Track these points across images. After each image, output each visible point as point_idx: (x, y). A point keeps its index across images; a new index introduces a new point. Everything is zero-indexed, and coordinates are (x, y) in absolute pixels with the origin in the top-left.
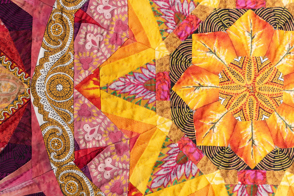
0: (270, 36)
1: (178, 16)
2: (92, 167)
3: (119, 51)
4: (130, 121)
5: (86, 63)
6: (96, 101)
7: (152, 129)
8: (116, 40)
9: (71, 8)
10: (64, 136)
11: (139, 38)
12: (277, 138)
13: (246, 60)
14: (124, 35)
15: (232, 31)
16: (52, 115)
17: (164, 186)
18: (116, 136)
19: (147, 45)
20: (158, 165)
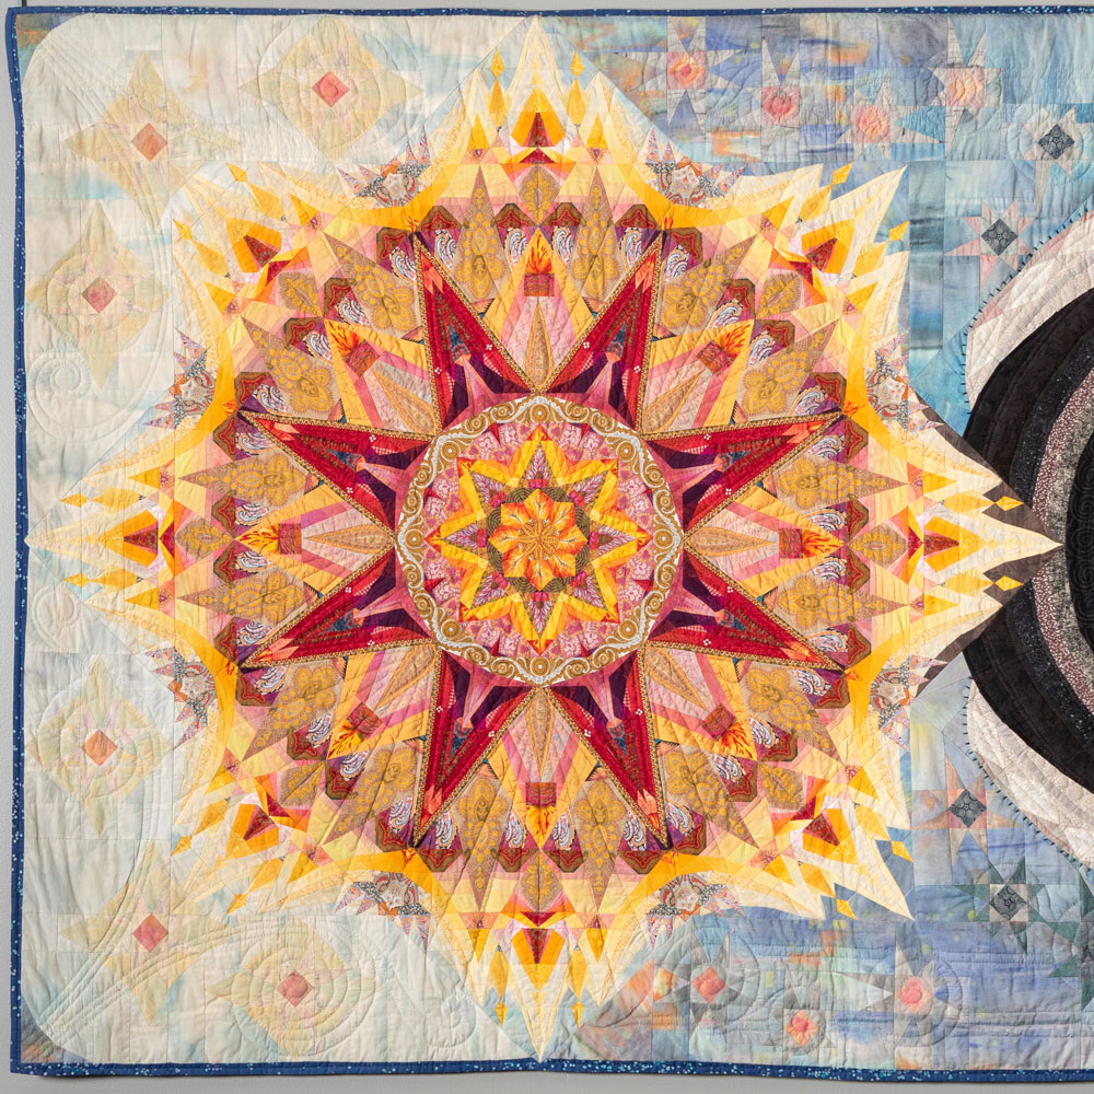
0: (551, 505)
1: (492, 492)
2: (436, 591)
3: (453, 515)
4: (460, 562)
5: (431, 523)
6: (438, 548)
7: (475, 566)
8: (451, 507)
9: (422, 487)
10: (417, 571)
11: (466, 506)
12: (555, 571)
13: (536, 521)
14: (456, 505)
15: (526, 502)
16: (410, 557)
17: (483, 604)
18: (451, 571)
19: (472, 511)
20: (479, 590)
